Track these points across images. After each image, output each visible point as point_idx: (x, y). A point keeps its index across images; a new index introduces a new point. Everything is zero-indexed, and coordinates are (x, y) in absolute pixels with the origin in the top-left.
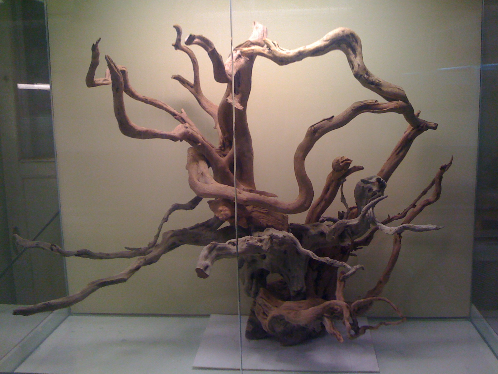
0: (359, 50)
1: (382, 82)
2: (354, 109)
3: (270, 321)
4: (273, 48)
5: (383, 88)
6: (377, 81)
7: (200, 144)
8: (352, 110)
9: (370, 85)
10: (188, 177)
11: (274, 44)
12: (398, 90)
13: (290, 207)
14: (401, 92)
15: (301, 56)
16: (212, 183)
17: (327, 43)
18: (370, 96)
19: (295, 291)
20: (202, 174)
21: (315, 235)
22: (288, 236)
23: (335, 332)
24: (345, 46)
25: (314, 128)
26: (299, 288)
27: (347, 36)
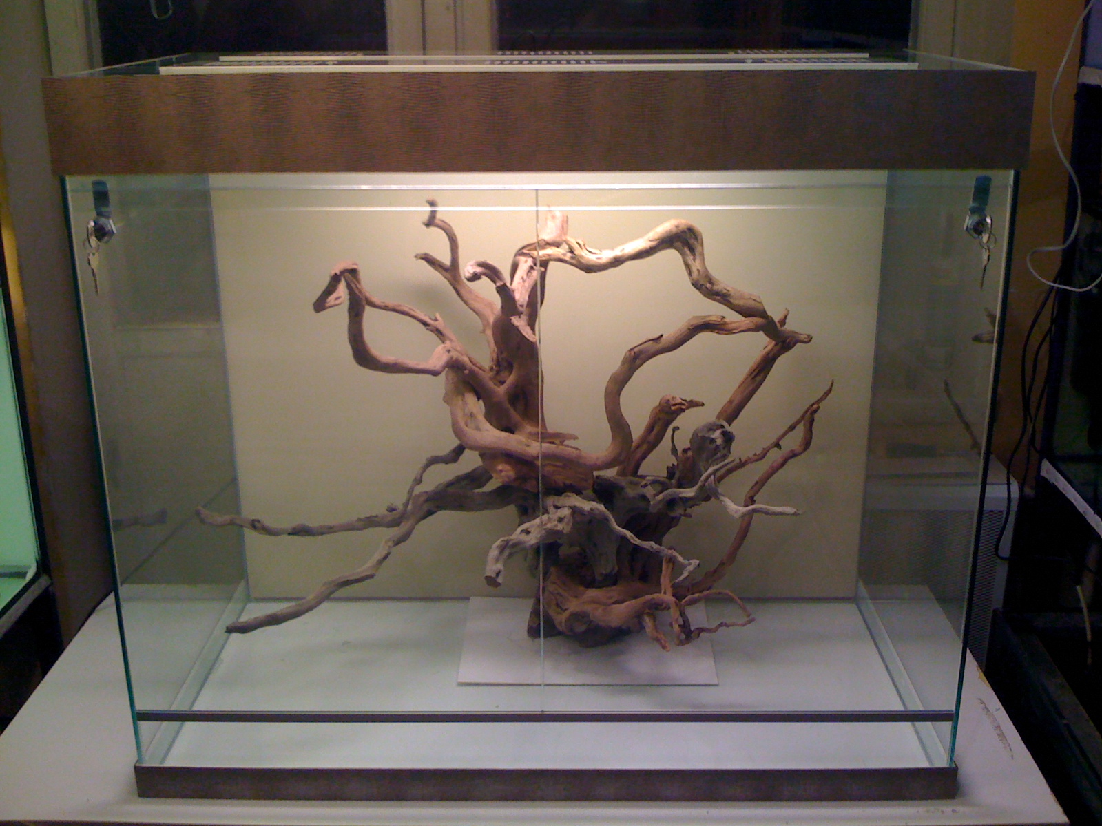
0: (698, 249)
1: (732, 292)
2: (691, 328)
3: (568, 619)
4: (578, 251)
5: (732, 301)
6: (725, 291)
7: (466, 372)
8: (689, 329)
9: (715, 297)
10: (450, 421)
11: (579, 244)
12: (753, 302)
13: (599, 462)
14: (759, 305)
15: (617, 263)
16: (487, 430)
17: (654, 243)
18: (714, 310)
19: (602, 574)
20: (472, 415)
21: (634, 498)
22: (598, 509)
23: (659, 636)
24: (679, 244)
25: (635, 353)
26: (608, 571)
27: (683, 232)
